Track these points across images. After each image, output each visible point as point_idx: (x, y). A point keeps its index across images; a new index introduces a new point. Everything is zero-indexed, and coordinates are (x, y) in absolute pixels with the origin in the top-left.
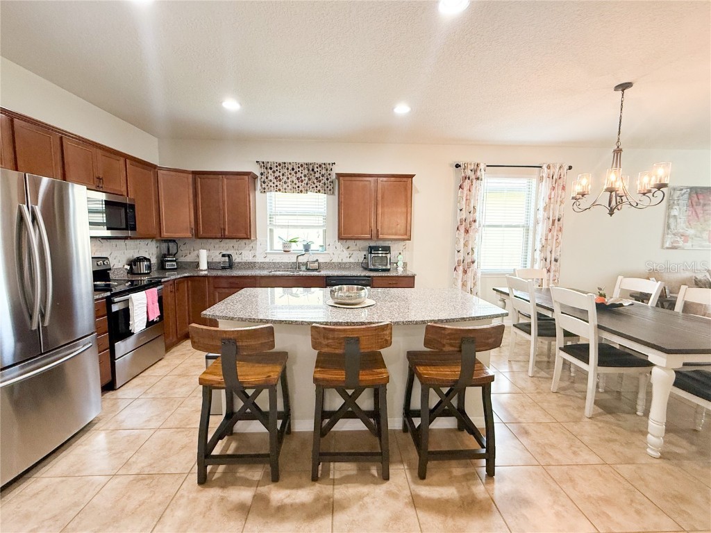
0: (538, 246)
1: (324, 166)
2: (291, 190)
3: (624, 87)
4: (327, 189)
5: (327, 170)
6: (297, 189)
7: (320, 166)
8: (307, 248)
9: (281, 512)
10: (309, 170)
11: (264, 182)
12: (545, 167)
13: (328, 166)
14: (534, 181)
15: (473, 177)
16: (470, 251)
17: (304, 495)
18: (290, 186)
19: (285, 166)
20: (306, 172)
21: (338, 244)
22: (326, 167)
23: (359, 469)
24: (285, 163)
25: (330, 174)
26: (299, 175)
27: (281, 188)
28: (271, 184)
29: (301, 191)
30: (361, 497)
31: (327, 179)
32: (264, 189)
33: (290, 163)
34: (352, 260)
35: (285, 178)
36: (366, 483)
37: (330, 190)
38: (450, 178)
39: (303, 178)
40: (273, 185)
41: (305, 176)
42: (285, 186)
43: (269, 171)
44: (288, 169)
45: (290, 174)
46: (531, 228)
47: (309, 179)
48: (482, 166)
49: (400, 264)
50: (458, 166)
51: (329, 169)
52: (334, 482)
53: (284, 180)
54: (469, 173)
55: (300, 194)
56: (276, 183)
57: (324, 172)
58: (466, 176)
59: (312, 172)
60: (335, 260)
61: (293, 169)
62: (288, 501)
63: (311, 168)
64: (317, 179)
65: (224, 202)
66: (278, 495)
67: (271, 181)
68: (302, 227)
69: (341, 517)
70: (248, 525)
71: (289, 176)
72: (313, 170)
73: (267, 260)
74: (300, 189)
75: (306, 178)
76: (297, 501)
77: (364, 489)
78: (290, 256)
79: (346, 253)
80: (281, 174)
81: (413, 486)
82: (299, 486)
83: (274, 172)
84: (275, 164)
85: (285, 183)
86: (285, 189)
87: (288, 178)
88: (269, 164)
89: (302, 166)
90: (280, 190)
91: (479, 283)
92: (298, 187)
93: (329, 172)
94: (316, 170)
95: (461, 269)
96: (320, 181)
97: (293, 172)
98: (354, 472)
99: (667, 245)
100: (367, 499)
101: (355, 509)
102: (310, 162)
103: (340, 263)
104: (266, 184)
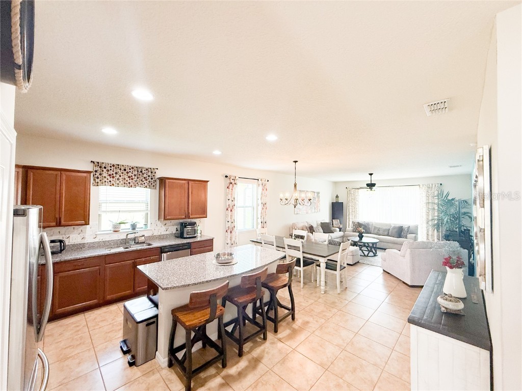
0: (259, 217)
1: (150, 170)
2: (122, 184)
3: (296, 162)
4: (151, 186)
5: (152, 172)
6: (128, 184)
7: (147, 170)
8: (134, 227)
9: (241, 375)
10: (138, 171)
11: (98, 178)
12: (260, 180)
13: (153, 170)
14: (255, 186)
15: (233, 183)
16: (233, 221)
17: (243, 363)
18: (121, 182)
19: (118, 167)
20: (136, 173)
21: (159, 223)
22: (152, 171)
23: (253, 342)
24: (118, 165)
25: (154, 176)
26: (130, 174)
27: (114, 184)
28: (106, 179)
29: (131, 186)
30: (264, 351)
31: (152, 179)
32: (98, 183)
33: (123, 166)
34: (168, 233)
35: (118, 176)
36: (260, 346)
37: (154, 186)
38: (223, 182)
39: (133, 177)
40: (107, 181)
41: (135, 175)
42: (118, 182)
43: (104, 169)
44: (120, 169)
45: (122, 173)
46: (255, 208)
47: (138, 178)
48: (237, 178)
49: (199, 232)
50: (226, 177)
51: (154, 172)
52: (249, 352)
53: (117, 178)
54: (232, 181)
55: (131, 188)
56: (110, 179)
57: (150, 174)
58: (230, 181)
59: (140, 173)
60: (156, 233)
61: (125, 170)
62: (239, 369)
63: (140, 171)
64: (145, 178)
65: (61, 194)
66: (233, 370)
67: (105, 177)
68: (130, 211)
69: (264, 361)
70: (234, 387)
71: (121, 175)
72: (141, 172)
73: (97, 240)
74: (131, 185)
75: (136, 177)
76: (243, 367)
77: (262, 347)
78: (119, 235)
79: (164, 228)
80: (114, 173)
81: (276, 337)
82: (237, 363)
83: (108, 171)
84: (110, 165)
85: (118, 179)
86: (118, 184)
87: (120, 176)
88: (104, 164)
89: (133, 168)
90: (113, 185)
91: (237, 238)
92: (129, 183)
93: (153, 174)
94: (144, 172)
95: (229, 231)
96: (147, 180)
97: (125, 172)
98: (252, 345)
99: (296, 213)
100: (267, 350)
101: (266, 355)
102: (139, 166)
103: (159, 235)
104: (99, 179)
